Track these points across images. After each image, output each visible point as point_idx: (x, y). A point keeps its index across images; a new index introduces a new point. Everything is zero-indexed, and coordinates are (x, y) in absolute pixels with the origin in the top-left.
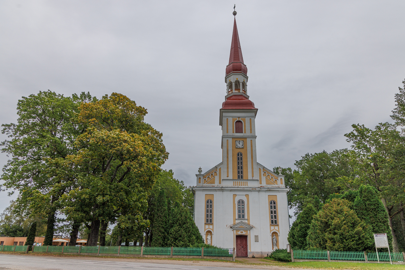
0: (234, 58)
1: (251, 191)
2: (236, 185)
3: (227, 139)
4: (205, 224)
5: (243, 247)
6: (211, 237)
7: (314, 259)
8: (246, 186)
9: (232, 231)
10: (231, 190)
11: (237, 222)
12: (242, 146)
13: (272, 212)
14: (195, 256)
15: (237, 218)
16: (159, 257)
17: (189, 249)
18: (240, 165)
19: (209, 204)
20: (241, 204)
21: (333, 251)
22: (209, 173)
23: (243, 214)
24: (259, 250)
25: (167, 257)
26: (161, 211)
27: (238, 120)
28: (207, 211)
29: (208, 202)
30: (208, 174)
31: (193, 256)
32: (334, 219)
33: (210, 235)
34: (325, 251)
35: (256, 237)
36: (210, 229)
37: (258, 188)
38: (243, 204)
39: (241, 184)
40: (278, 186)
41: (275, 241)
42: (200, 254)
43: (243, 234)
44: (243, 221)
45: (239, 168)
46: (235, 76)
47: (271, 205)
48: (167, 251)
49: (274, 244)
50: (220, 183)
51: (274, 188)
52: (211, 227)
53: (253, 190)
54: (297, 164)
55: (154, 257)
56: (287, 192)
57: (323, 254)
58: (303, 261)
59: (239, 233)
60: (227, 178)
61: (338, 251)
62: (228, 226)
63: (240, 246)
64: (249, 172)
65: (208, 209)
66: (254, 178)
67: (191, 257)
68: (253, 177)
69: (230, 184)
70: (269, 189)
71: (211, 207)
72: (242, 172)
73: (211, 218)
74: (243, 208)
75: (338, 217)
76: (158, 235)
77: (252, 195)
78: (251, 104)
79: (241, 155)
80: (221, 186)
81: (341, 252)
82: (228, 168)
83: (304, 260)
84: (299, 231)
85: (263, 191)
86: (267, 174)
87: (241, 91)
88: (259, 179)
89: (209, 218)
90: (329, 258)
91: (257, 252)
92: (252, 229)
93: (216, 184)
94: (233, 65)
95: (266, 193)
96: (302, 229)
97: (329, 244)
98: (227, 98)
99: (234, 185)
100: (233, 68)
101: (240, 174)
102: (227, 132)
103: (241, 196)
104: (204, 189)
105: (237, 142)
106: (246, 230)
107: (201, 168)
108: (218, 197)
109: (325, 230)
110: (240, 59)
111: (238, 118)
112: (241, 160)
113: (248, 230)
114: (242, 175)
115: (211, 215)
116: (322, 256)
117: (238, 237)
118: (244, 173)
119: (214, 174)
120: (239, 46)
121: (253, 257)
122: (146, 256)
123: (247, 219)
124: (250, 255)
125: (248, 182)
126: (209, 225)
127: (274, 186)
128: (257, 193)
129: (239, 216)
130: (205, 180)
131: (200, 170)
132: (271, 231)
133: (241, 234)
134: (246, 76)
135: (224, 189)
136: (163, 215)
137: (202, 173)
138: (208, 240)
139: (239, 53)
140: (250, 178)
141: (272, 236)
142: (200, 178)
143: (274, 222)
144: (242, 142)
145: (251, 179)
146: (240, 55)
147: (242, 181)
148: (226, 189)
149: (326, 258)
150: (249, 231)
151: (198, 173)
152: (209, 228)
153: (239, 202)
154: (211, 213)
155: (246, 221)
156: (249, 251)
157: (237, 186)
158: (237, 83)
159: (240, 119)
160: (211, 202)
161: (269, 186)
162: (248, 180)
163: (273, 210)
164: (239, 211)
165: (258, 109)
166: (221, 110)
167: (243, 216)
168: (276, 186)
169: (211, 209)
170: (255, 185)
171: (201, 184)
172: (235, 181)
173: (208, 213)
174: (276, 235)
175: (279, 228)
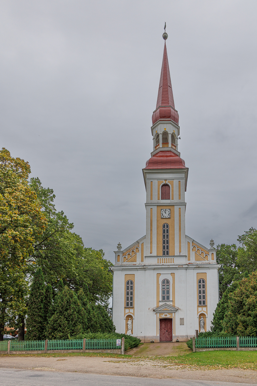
0: (162, 101)
1: (178, 269)
2: (160, 263)
3: (151, 207)
4: (125, 308)
5: (167, 331)
6: (132, 322)
7: (220, 347)
8: (172, 264)
9: (155, 314)
10: (154, 269)
11: (161, 304)
12: (169, 216)
13: (200, 292)
14: (76, 350)
15: (161, 300)
16: (30, 353)
17: (67, 342)
18: (166, 239)
19: (130, 286)
20: (166, 284)
21: (244, 337)
22: (130, 249)
23: (168, 295)
24: (184, 334)
25: (40, 352)
26: (36, 296)
27: (164, 183)
28: (128, 294)
29: (128, 283)
30: (129, 251)
31: (72, 350)
32: (249, 297)
33: (131, 320)
34: (234, 338)
35: (182, 320)
36: (131, 313)
37: (186, 265)
38: (167, 284)
39: (166, 261)
40: (209, 262)
41: (202, 324)
42: (80, 347)
43: (167, 317)
44: (168, 303)
45: (164, 243)
46: (163, 125)
47: (200, 284)
48: (40, 346)
49: (202, 327)
50: (142, 261)
51: (203, 265)
52: (132, 311)
53: (180, 267)
54: (240, 239)
55: (24, 353)
56: (218, 268)
57: (231, 340)
58: (206, 350)
59: (163, 316)
60: (150, 255)
61: (250, 336)
62: (150, 309)
63: (165, 330)
64: (175, 247)
65: (128, 291)
66: (181, 254)
67: (70, 351)
68: (180, 252)
69: (153, 262)
70: (198, 266)
71: (131, 289)
72: (167, 246)
73: (131, 301)
74: (168, 288)
75: (255, 295)
76: (33, 326)
77: (179, 274)
78: (181, 162)
79: (167, 227)
80: (143, 265)
81: (253, 337)
82: (151, 243)
83: (208, 349)
84: (220, 312)
85: (191, 268)
86: (197, 249)
87: (170, 145)
88: (187, 255)
89: (130, 301)
90: (238, 345)
91: (181, 336)
92: (177, 312)
93: (138, 262)
94: (160, 110)
95: (195, 271)
96: (223, 310)
97: (240, 328)
98: (154, 155)
99: (158, 263)
100: (160, 114)
101: (166, 250)
102: (151, 199)
103: (166, 275)
104: (123, 268)
105: (163, 211)
106: (171, 312)
107: (120, 243)
108: (139, 278)
109: (239, 311)
110: (170, 102)
111: (164, 181)
112: (167, 232)
113: (173, 312)
114: (167, 250)
115: (131, 298)
116: (230, 344)
117: (162, 320)
118: (170, 248)
119: (135, 251)
120: (169, 84)
121: (177, 342)
122: (14, 353)
123: (172, 301)
124: (174, 340)
125: (175, 258)
126: (130, 309)
127: (204, 262)
128: (184, 271)
129: (163, 298)
130: (125, 258)
131: (119, 246)
132: (198, 312)
133: (165, 317)
134: (178, 126)
135: (147, 267)
136: (39, 300)
137: (122, 250)
138: (128, 325)
139: (169, 93)
140: (177, 253)
141: (200, 318)
142: (119, 255)
143: (202, 302)
144: (169, 210)
145: (178, 255)
146: (169, 96)
147: (168, 258)
148: (148, 267)
149: (235, 345)
150: (173, 314)
151: (117, 250)
152: (129, 312)
153: (163, 282)
154: (131, 296)
155: (171, 303)
156: (173, 335)
157: (162, 264)
158: (165, 134)
159: (167, 181)
160: (132, 283)
161: (198, 262)
162: (174, 256)
163: (202, 289)
164: (163, 292)
165: (188, 168)
166: (144, 170)
167: (168, 298)
168: (207, 262)
169: (131, 291)
170: (183, 261)
171: (120, 263)
172: (159, 258)
173: (128, 296)
174: (204, 317)
175: (207, 310)
